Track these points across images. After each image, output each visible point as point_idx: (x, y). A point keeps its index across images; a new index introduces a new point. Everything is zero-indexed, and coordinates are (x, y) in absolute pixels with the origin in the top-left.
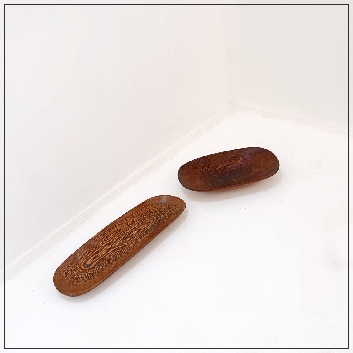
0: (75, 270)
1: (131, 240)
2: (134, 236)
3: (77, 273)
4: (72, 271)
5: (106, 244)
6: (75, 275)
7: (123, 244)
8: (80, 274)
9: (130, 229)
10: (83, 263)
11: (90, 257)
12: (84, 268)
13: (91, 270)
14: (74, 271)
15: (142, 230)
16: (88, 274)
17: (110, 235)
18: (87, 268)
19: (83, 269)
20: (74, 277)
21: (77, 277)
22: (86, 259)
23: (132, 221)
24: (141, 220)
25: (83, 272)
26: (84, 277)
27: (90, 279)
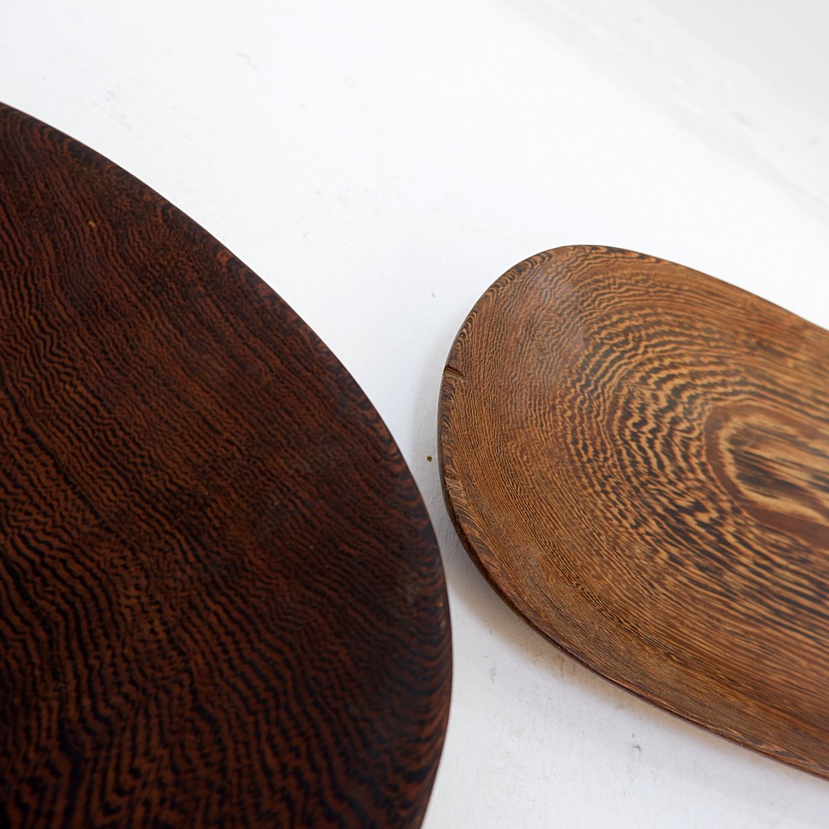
0: (677, 391)
3: (669, 416)
4: (663, 374)
6: (643, 409)
8: (668, 444)
10: (754, 419)
12: (724, 445)
13: (736, 511)
16: (699, 507)
18: (731, 470)
19: (713, 450)
20: (628, 415)
21: (635, 437)
22: (790, 430)
25: (694, 461)
26: (661, 493)
27: (674, 550)
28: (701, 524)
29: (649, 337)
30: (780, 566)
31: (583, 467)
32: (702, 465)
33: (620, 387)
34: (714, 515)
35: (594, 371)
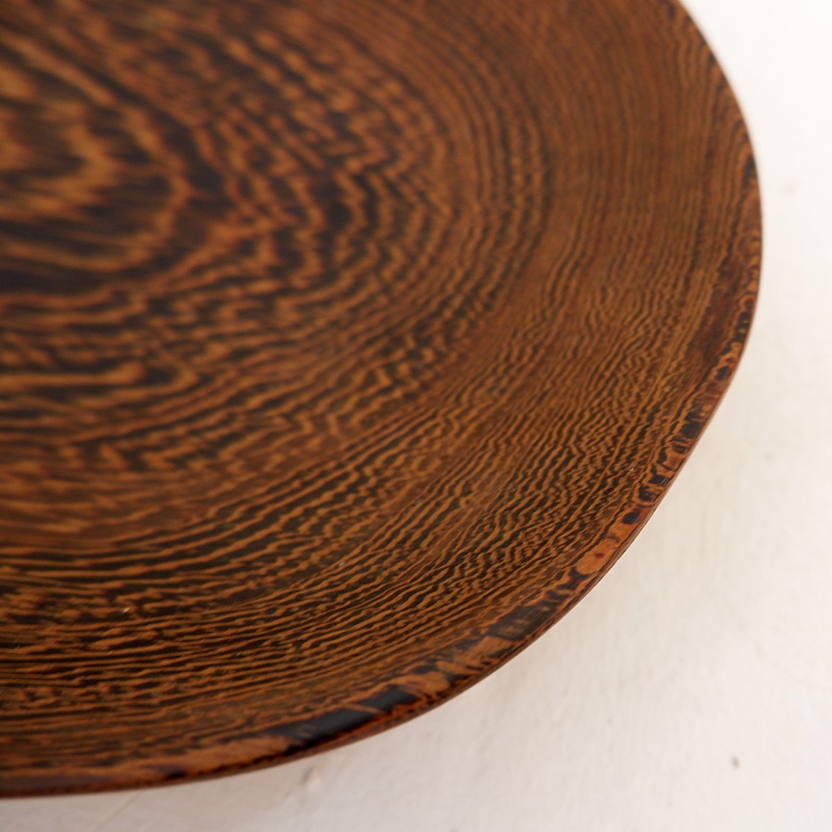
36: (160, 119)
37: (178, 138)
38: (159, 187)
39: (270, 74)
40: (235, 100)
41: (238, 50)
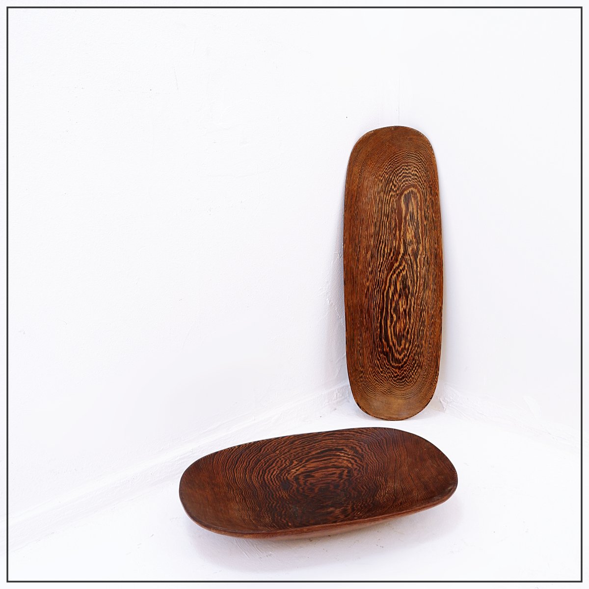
0: (416, 175)
1: (392, 288)
2: (395, 299)
3: (410, 175)
4: (417, 171)
5: (420, 253)
6: (409, 169)
7: (397, 272)
8: (405, 177)
9: (414, 307)
10: (418, 194)
11: (419, 211)
12: (410, 189)
13: (397, 195)
14: (416, 173)
15: (395, 319)
16: (395, 186)
17: (428, 271)
19: (409, 187)
20: (407, 166)
21: (403, 169)
22: (419, 204)
23: (423, 322)
24: (416, 337)
25: (404, 183)
26: (394, 177)
27: (383, 180)
28: (391, 187)
29: (422, 164)
30: (389, 205)
31: (392, 159)
32: (404, 185)
33: (411, 162)
34: (395, 190)
35: (411, 156)
36: (407, 360)
37: (405, 363)
38: (400, 363)
39: (414, 369)
40: (411, 366)
41: (416, 365)
